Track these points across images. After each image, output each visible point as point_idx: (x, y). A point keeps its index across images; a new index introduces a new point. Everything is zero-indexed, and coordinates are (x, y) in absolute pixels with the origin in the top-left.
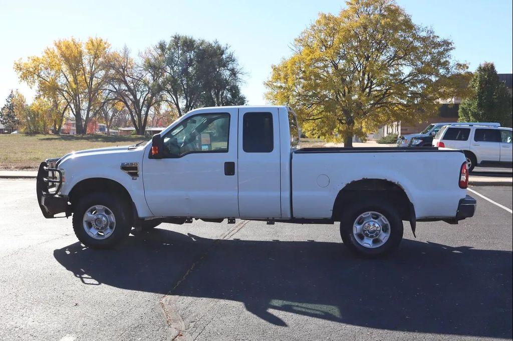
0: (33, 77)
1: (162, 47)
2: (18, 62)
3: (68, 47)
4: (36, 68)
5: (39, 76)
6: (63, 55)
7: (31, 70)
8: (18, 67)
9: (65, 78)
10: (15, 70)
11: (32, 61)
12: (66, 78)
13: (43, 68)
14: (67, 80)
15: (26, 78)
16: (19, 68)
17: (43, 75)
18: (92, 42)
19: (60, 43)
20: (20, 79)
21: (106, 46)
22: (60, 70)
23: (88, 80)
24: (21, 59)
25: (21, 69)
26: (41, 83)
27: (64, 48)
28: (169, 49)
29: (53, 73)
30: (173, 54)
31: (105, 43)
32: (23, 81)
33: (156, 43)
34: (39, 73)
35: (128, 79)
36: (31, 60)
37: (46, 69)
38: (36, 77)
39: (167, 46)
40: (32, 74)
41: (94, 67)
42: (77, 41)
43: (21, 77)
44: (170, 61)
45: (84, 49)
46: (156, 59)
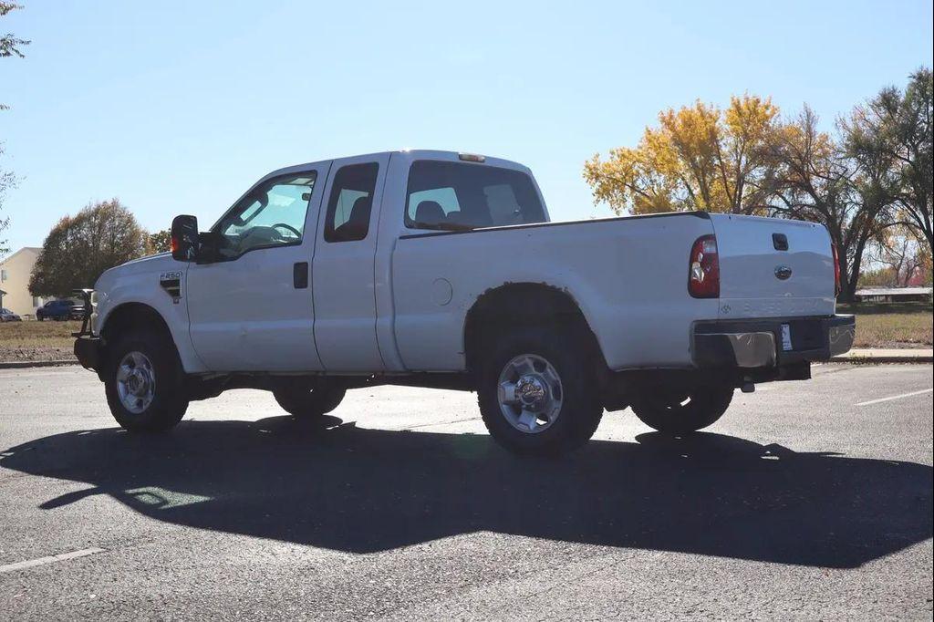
0: (622, 191)
1: (888, 101)
2: (592, 163)
3: (688, 123)
4: (627, 171)
5: (633, 188)
6: (677, 141)
7: (618, 176)
8: (592, 174)
9: (686, 189)
10: (586, 178)
11: (619, 160)
12: (688, 187)
13: (641, 171)
14: (691, 192)
15: (609, 195)
16: (594, 174)
17: (641, 187)
18: (738, 108)
19: (671, 117)
20: (596, 197)
21: (768, 112)
22: (674, 174)
23: (732, 190)
24: (598, 156)
25: (597, 177)
26: (638, 201)
27: (679, 128)
28: (906, 105)
29: (661, 179)
30: (916, 115)
31: (767, 108)
32: (602, 200)
33: (875, 94)
34: (633, 182)
35: (816, 182)
36: (616, 157)
37: (648, 172)
38: (628, 190)
39: (902, 99)
40: (619, 184)
41: (744, 158)
42: (707, 108)
43: (598, 192)
44: (907, 133)
45: (723, 124)
46: (877, 131)
